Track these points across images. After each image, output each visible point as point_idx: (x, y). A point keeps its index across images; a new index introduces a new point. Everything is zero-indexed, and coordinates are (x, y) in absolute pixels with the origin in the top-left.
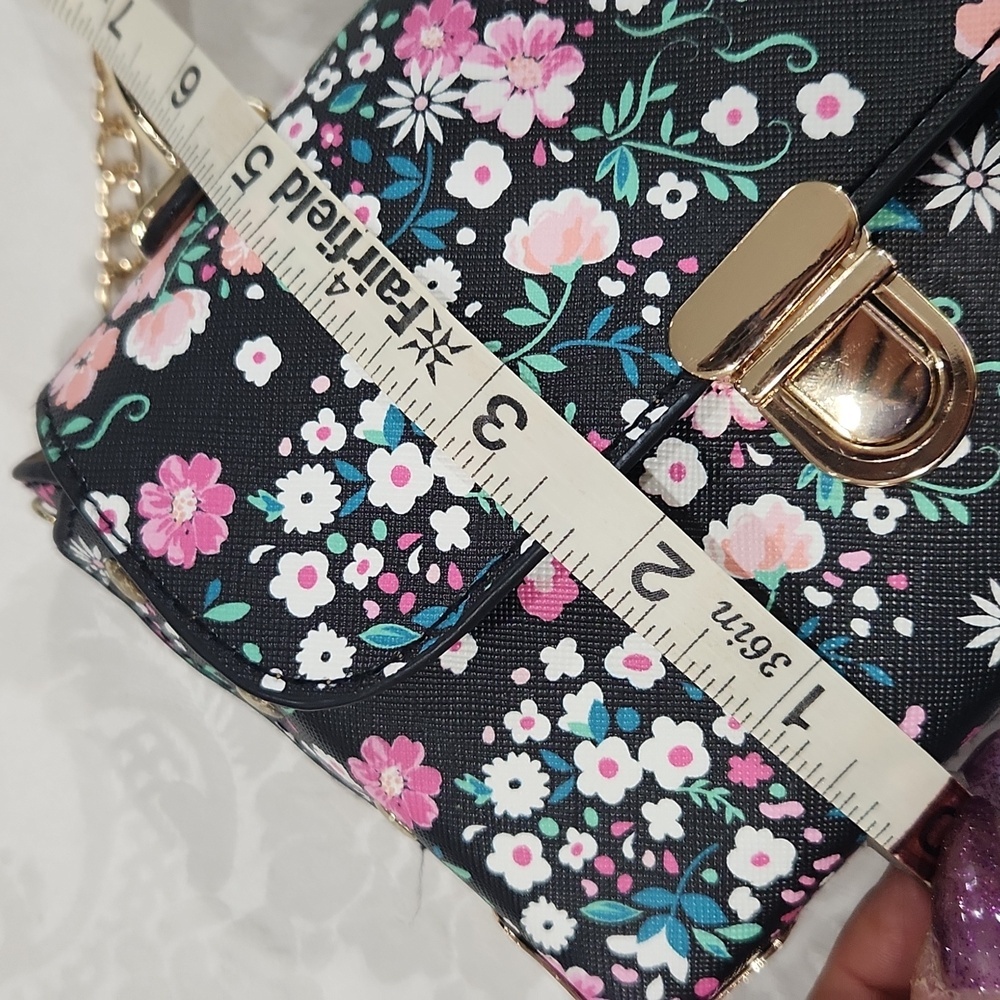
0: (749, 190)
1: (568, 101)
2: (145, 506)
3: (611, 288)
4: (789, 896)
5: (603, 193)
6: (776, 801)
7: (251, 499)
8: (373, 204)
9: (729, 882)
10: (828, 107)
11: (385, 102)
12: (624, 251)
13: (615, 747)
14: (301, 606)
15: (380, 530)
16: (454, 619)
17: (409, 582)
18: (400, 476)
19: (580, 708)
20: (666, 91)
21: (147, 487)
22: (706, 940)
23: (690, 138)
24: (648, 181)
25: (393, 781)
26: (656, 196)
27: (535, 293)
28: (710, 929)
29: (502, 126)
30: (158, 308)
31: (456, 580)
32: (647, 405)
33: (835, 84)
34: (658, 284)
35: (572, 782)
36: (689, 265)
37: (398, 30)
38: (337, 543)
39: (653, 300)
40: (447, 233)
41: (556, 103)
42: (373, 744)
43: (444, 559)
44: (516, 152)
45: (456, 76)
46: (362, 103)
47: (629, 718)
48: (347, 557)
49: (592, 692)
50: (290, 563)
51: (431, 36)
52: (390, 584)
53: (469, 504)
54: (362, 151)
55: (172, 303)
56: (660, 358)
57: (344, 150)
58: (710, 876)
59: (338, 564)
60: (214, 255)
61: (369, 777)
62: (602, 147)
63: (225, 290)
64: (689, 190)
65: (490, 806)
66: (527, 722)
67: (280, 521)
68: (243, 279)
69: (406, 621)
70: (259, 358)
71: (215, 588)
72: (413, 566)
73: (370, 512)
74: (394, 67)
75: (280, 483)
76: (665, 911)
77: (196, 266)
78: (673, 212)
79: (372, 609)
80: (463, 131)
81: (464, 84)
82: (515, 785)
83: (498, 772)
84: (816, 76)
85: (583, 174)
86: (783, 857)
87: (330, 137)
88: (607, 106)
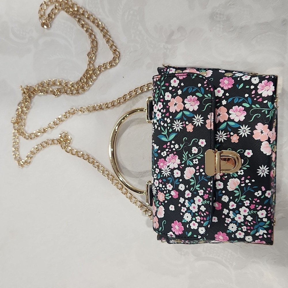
0: (202, 156)
1: (179, 160)
2: (173, 231)
3: (198, 174)
4: (269, 215)
5: (189, 166)
6: (258, 207)
7: (182, 222)
8: (170, 184)
9: (262, 219)
10: (202, 143)
11: (163, 174)
12: (196, 170)
13: (238, 215)
14: (196, 228)
15: (197, 214)
16: (210, 217)
17: (203, 217)
18: (194, 208)
19: (231, 214)
20: (187, 152)
21: (172, 229)
22: (265, 227)
23: (193, 155)
24: (193, 162)
25: (221, 237)
26: (194, 162)
27: (191, 180)
28: (264, 225)
29: (175, 167)
30: (158, 211)
31: (208, 213)
32: (210, 182)
33: (201, 140)
34: (201, 170)
35: (237, 223)
36: (203, 166)
37: (158, 166)
38: (194, 219)
39: (202, 172)
40: (179, 181)
41: (178, 161)
42: (216, 236)
43: (205, 212)
44: (178, 169)
45: (167, 166)
46: (161, 175)
47: (237, 212)
48: (196, 219)
49: (231, 212)
50: (191, 224)
51: (162, 164)
52: (202, 219)
53: (203, 205)
54: (165, 180)
55: (159, 209)
56: (207, 177)
57: (163, 181)
58: (259, 220)
59: (196, 221)
60: (159, 201)
61: (219, 239)
62: (186, 162)
63: (163, 204)
64: (197, 160)
65: (232, 232)
66: (228, 221)
67: (187, 221)
68: (164, 201)
69: (206, 221)
70: (172, 208)
71: (187, 233)
72: (203, 215)
73: (194, 213)
74: (160, 170)
75: (184, 218)
76: (258, 227)
77: (158, 204)
78: (197, 163)
79: (202, 222)
80: (172, 171)
81: (168, 166)
82: (232, 227)
83: (230, 228)
84: (199, 141)
85: (186, 166)
86: (264, 212)
87: (160, 181)
88: (183, 158)
